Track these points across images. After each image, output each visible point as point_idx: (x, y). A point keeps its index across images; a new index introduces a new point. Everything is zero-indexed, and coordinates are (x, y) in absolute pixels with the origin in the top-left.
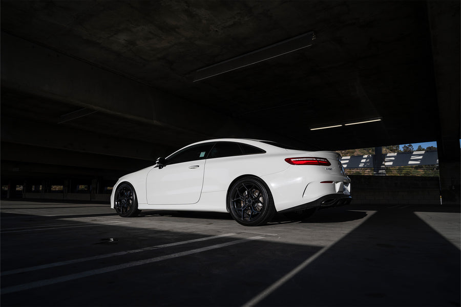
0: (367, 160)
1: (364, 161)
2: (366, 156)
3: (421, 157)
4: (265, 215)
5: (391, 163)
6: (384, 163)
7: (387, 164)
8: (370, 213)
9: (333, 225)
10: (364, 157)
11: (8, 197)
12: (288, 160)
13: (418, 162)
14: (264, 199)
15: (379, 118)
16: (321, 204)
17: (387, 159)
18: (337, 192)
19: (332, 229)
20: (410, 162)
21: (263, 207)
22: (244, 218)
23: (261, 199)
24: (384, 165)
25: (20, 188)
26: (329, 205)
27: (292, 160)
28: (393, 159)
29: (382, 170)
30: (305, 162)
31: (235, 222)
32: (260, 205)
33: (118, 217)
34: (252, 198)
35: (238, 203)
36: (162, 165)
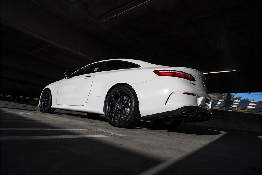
0: (221, 103)
1: (219, 103)
2: (221, 100)
3: (256, 104)
4: (130, 119)
5: (236, 106)
6: (232, 105)
7: (233, 106)
8: (223, 133)
9: (192, 136)
10: (220, 101)
11: (22, 102)
12: (157, 72)
13: (254, 107)
14: (132, 105)
15: (235, 69)
16: (182, 113)
17: (234, 103)
18: (199, 105)
19: (191, 139)
20: (248, 107)
21: (130, 111)
22: (114, 119)
23: (130, 105)
24: (232, 107)
26: (189, 116)
27: (160, 72)
28: (238, 104)
29: (230, 110)
30: (171, 74)
31: (108, 123)
32: (129, 110)
34: (123, 102)
35: (113, 106)
36: (70, 76)
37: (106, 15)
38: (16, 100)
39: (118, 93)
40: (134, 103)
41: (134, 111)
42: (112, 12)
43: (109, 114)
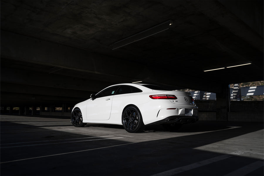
4: (138, 127)
15: (250, 62)
16: (167, 121)
18: (179, 114)
21: (138, 122)
22: (129, 128)
23: (137, 118)
25: (38, 109)
27: (153, 96)
31: (125, 130)
33: (74, 127)
34: (133, 117)
35: (127, 120)
36: (94, 98)
37: (115, 43)
38: (25, 113)
39: (129, 111)
40: (139, 117)
41: (140, 122)
42: (119, 42)
43: (126, 125)
